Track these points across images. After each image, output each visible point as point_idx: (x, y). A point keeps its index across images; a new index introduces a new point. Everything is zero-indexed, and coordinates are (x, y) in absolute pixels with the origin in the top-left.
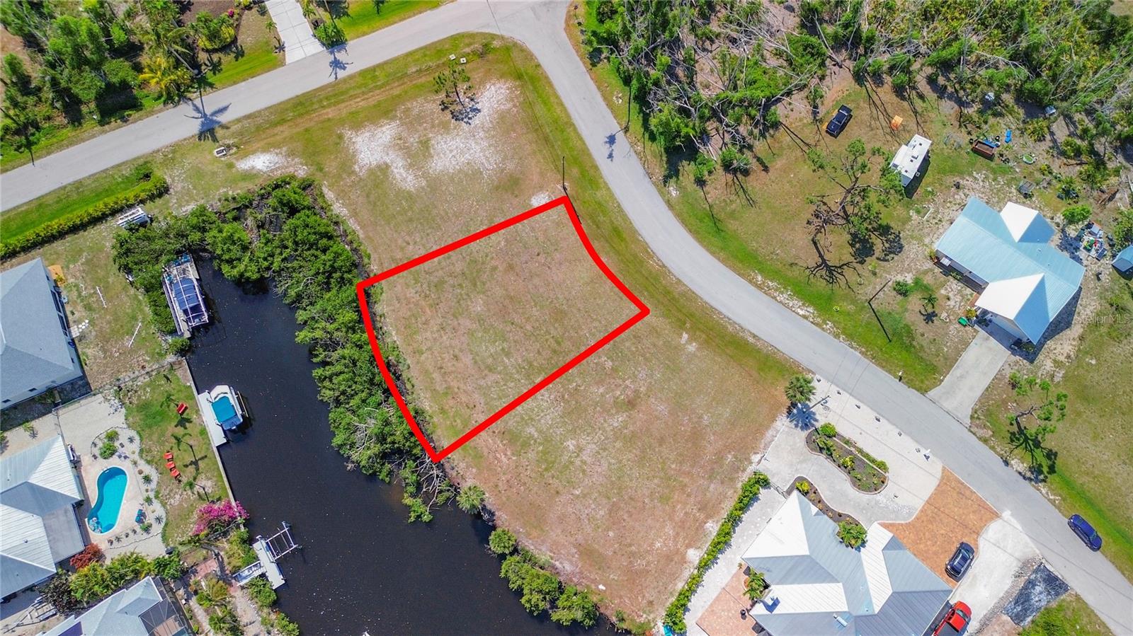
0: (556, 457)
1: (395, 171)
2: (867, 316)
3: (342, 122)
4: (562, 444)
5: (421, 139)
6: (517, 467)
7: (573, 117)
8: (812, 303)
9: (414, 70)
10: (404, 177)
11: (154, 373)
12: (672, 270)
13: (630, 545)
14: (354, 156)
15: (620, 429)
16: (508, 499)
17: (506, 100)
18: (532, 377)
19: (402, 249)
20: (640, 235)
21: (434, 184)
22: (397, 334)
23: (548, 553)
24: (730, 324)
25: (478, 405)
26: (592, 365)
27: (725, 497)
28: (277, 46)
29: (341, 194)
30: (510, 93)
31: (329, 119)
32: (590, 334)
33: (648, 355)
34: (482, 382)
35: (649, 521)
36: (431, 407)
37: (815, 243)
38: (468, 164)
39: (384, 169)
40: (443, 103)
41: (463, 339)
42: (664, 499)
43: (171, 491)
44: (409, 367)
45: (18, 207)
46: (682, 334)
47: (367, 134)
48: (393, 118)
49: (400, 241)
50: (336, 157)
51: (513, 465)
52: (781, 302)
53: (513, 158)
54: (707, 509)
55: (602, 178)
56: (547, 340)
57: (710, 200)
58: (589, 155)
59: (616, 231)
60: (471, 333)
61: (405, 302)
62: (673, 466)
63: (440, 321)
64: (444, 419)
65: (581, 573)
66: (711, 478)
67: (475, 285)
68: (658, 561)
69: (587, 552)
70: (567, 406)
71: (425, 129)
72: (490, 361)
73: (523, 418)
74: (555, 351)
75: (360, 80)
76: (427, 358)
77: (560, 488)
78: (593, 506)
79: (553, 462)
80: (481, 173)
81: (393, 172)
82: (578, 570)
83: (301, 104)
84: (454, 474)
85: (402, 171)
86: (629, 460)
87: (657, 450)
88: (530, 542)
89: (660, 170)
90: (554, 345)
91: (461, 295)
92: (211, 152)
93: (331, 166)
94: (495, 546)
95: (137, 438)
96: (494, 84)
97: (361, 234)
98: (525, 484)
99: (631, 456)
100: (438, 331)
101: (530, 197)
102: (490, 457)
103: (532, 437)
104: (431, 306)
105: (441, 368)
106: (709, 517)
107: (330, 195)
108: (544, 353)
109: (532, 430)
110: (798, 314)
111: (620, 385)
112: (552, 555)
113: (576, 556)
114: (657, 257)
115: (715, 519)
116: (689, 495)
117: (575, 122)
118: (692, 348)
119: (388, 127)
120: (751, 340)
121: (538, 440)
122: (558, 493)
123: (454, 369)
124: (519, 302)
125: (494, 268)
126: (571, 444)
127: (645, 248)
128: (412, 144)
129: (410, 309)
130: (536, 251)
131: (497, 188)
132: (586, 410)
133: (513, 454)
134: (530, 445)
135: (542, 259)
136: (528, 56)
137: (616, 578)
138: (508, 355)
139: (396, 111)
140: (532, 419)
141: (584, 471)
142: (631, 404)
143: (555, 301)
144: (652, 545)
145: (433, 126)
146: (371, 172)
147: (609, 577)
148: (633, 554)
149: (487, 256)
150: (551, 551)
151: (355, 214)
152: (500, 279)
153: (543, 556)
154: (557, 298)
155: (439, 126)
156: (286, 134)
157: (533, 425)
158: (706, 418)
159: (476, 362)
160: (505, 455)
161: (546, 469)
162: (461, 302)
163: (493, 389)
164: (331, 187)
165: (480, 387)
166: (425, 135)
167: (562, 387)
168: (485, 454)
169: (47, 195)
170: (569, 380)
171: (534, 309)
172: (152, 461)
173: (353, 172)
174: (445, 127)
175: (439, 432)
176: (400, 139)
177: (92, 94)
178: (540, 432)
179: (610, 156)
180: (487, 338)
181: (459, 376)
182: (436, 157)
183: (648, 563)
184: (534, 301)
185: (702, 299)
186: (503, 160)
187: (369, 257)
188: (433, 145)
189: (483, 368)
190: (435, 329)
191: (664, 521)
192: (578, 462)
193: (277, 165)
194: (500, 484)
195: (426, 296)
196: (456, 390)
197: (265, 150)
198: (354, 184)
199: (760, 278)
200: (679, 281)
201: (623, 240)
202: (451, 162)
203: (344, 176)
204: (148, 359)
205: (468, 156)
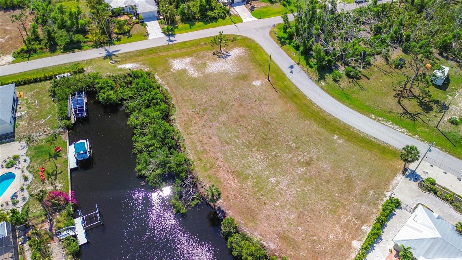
0: (264, 186)
1: (189, 71)
2: (436, 133)
3: (169, 57)
4: (268, 179)
5: (203, 62)
6: (240, 188)
8: (404, 127)
9: (203, 43)
10: (193, 73)
11: (50, 135)
12: (325, 110)
13: (313, 236)
14: (171, 66)
15: (302, 175)
16: (234, 204)
17: (243, 53)
18: (251, 148)
19: (188, 96)
20: (307, 97)
21: (207, 76)
22: (180, 127)
23: (259, 236)
24: (361, 133)
25: (220, 158)
26: (284, 145)
27: (372, 213)
28: (146, 34)
29: (162, 78)
30: (244, 51)
31: (163, 56)
32: (283, 132)
33: (316, 142)
34: (223, 149)
35: (325, 223)
36: (193, 157)
37: (400, 104)
38: (223, 70)
39: (185, 71)
40: (214, 53)
41: (214, 130)
42: (333, 212)
43: (37, 186)
44: (184, 140)
45: (14, 74)
46: (334, 135)
47: (179, 60)
48: (192, 56)
49: (187, 94)
50: (163, 66)
51: (238, 188)
52: (387, 125)
53: (244, 69)
54: (362, 219)
55: (287, 77)
56: (259, 133)
57: (341, 87)
58: (281, 70)
59: (295, 96)
60: (219, 128)
61: (186, 115)
62: (337, 195)
63: (202, 123)
64: (200, 163)
65: (281, 250)
66: (361, 202)
67: (223, 110)
68: (333, 247)
69: (284, 238)
70: (270, 162)
71: (205, 60)
72: (228, 140)
73: (244, 166)
74: (263, 138)
75: (179, 45)
76: (195, 137)
77: (266, 201)
78: (287, 212)
79: (262, 188)
80: (229, 73)
81: (188, 71)
82: (278, 248)
83: (152, 50)
84: (203, 190)
85: (192, 71)
86: (309, 190)
87: (325, 186)
88: (247, 229)
89: (316, 77)
90: (263, 135)
91: (215, 114)
92: (108, 62)
93: (160, 69)
94: (224, 229)
95: (29, 160)
96: (237, 48)
97: (169, 91)
98: (245, 197)
99: (310, 188)
100: (202, 126)
101: (252, 82)
102: (225, 182)
103: (250, 175)
104: (199, 117)
105: (201, 141)
106: (363, 223)
107: (157, 78)
108: (258, 139)
109: (250, 172)
110: (398, 131)
111: (301, 155)
112: (261, 238)
113: (277, 239)
114: (317, 105)
115: (368, 225)
116: (348, 210)
117: (274, 60)
118: (341, 141)
119: (188, 58)
120: (373, 140)
121: (253, 177)
122: (265, 203)
123: (208, 142)
124: (245, 118)
125: (233, 105)
126: (273, 180)
127: (311, 102)
128: (199, 64)
129: (188, 118)
130: (255, 100)
131: (236, 78)
132: (281, 165)
133: (238, 182)
134: (249, 178)
135: (257, 103)
136: (253, 41)
137: (304, 255)
138: (238, 138)
139: (193, 54)
140: (250, 167)
141: (281, 194)
142: (308, 163)
143: (264, 119)
144: (327, 236)
145: (209, 59)
146: (178, 71)
147: (300, 253)
148: (314, 241)
149: (229, 100)
150: (261, 235)
151: (168, 84)
152: (235, 109)
153: (256, 237)
154: (265, 117)
155: (211, 59)
156: (143, 59)
157: (251, 169)
158: (353, 172)
159: (220, 140)
160: (234, 182)
161: (258, 191)
162: (215, 116)
163: (228, 152)
164: (158, 75)
165: (222, 151)
167: (268, 153)
168: (222, 181)
169: (29, 71)
170: (272, 151)
171: (253, 121)
172: (32, 172)
173: (170, 71)
174: (215, 60)
175: (196, 169)
176: (194, 62)
177: (64, 43)
178: (255, 173)
179: (292, 72)
180: (227, 131)
181: (211, 145)
182: (209, 68)
183: (326, 248)
184: (253, 118)
185: (343, 122)
186: (240, 70)
188: (208, 64)
189: (224, 142)
190: (200, 126)
191: (334, 224)
192: (277, 189)
193: (136, 67)
194: (230, 196)
195: (197, 113)
196: (208, 151)
197: (131, 63)
198: (169, 75)
199: (373, 116)
200: (330, 115)
201: (298, 98)
202: (216, 70)
203: (166, 72)
204: (49, 129)
205: (224, 68)
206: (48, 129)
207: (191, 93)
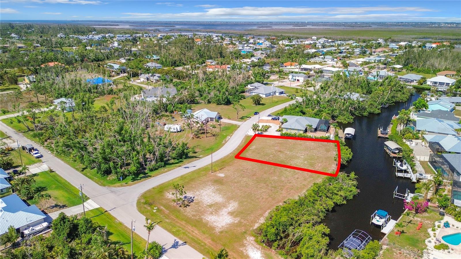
1: (230, 210)
5: (208, 207)
10: (232, 208)
11: (398, 249)
14: (229, 224)
21: (230, 198)
29: (254, 222)
38: (214, 193)
39: (231, 213)
40: (185, 206)
47: (215, 223)
48: (202, 219)
50: (234, 230)
53: (205, 184)
71: (202, 208)
80: (217, 189)
93: (240, 230)
95: (426, 241)
97: (269, 211)
101: (221, 177)
107: (257, 225)
119: (206, 219)
128: (212, 209)
131: (222, 184)
136: (148, 192)
139: (196, 219)
145: (199, 206)
146: (235, 217)
151: (261, 215)
164: (252, 226)
168: (322, 167)
173: (239, 222)
174: (198, 203)
176: (212, 213)
182: (216, 201)
187: (277, 206)
188: (210, 203)
193: (254, 248)
194: (327, 164)
198: (246, 220)
202: (217, 197)
203: (243, 224)
204: (395, 254)
205: (211, 194)
206: (397, 254)
207: (261, 199)
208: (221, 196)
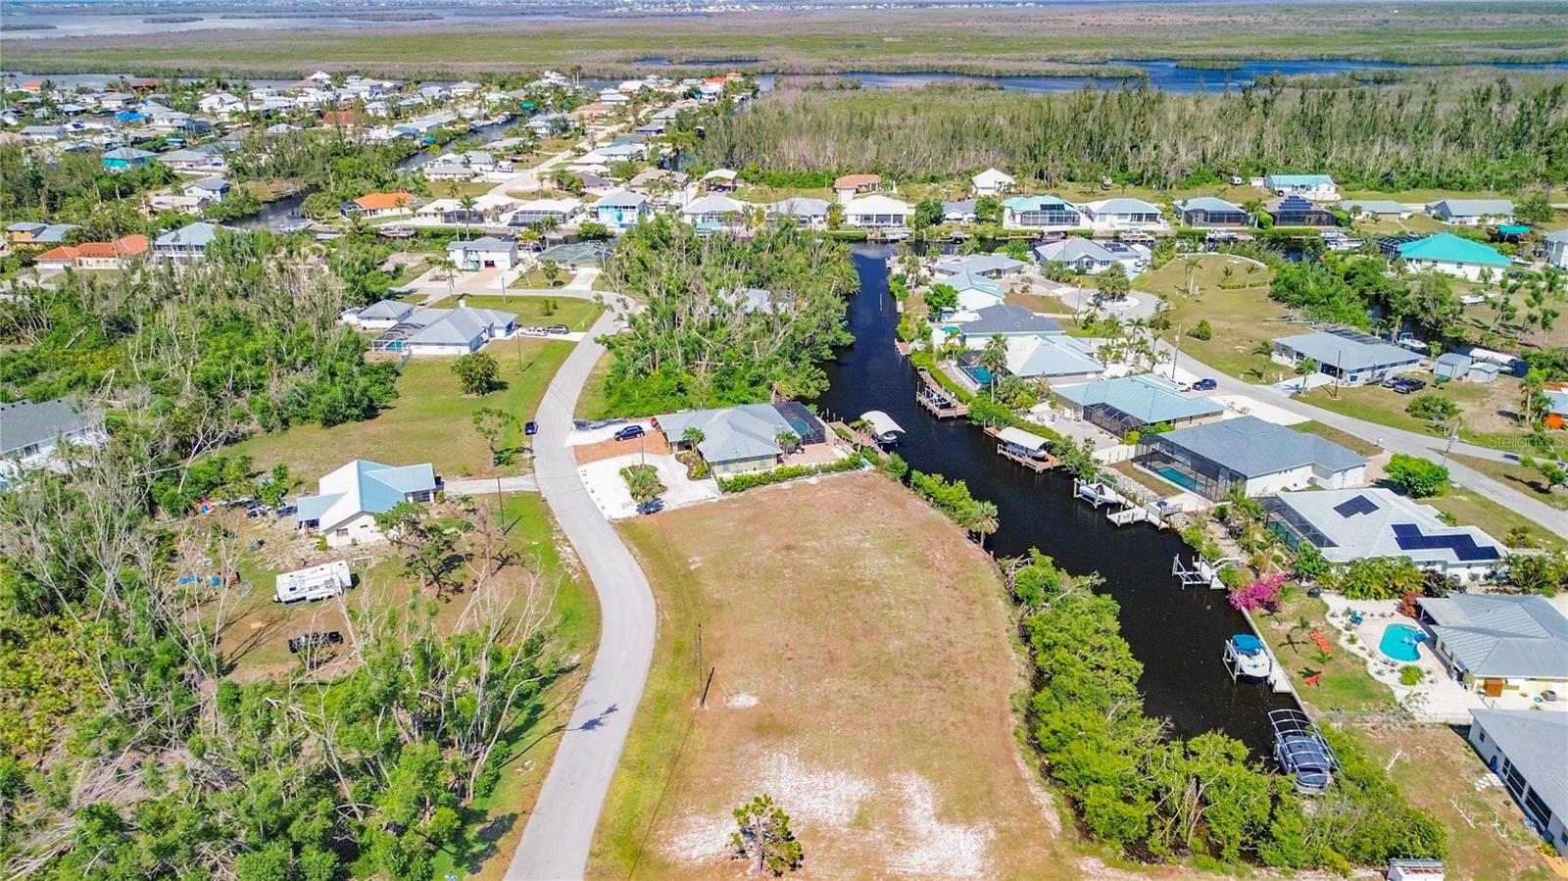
0: (888, 543)
1: (929, 807)
4: (875, 547)
5: (863, 832)
7: (612, 771)
10: (920, 797)
14: (987, 854)
17: (688, 828)
20: (657, 638)
21: (877, 767)
22: (1009, 656)
25: (944, 587)
26: (805, 575)
29: (1032, 810)
30: (672, 836)
32: (788, 592)
34: (929, 597)
36: (996, 600)
38: (811, 772)
39: (945, 815)
40: (794, 867)
41: (930, 629)
49: (964, 729)
50: (1022, 862)
53: (742, 755)
71: (848, 841)
80: (800, 755)
81: (934, 807)
85: (919, 803)
93: (1034, 855)
96: (688, 859)
97: (1018, 757)
101: (756, 707)
107: (1052, 817)
110: (574, 548)
119: (910, 871)
120: (637, 548)
127: (663, 627)
128: (881, 831)
131: (791, 731)
133: (928, 555)
134: (907, 555)
135: (790, 654)
140: (894, 566)
141: (868, 532)
143: (804, 622)
145: (832, 840)
146: (969, 820)
151: (1019, 780)
154: (800, 624)
155: (824, 837)
157: (895, 563)
159: (927, 610)
160: (935, 556)
161: (902, 540)
162: (913, 654)
163: (921, 590)
164: (1045, 826)
165: (934, 596)
166: (854, 833)
167: (847, 572)
168: (955, 561)
170: (837, 574)
171: (833, 623)
173: (999, 830)
174: (813, 832)
175: (995, 586)
176: (898, 844)
178: (891, 558)
179: (611, 710)
180: (902, 622)
181: (952, 608)
182: (854, 798)
185: (649, 580)
186: (757, 757)
187: (1016, 734)
188: (848, 816)
189: (922, 605)
190: (959, 645)
192: (870, 535)
194: (952, 545)
195: (955, 671)
196: (961, 600)
198: (1007, 815)
200: (657, 596)
201: (681, 641)
202: (836, 783)
203: (1018, 832)
205: (806, 781)
207: (952, 729)
208: (843, 774)
